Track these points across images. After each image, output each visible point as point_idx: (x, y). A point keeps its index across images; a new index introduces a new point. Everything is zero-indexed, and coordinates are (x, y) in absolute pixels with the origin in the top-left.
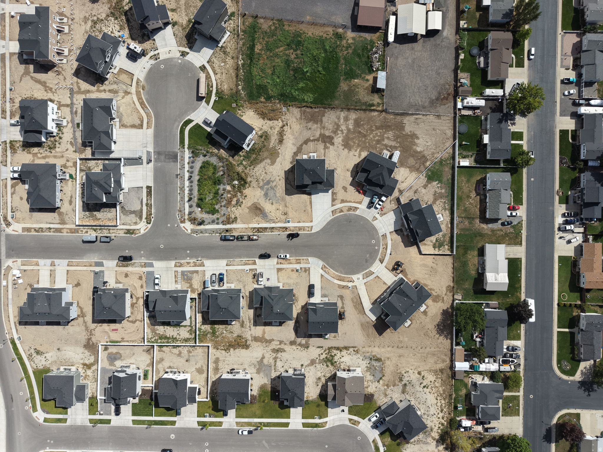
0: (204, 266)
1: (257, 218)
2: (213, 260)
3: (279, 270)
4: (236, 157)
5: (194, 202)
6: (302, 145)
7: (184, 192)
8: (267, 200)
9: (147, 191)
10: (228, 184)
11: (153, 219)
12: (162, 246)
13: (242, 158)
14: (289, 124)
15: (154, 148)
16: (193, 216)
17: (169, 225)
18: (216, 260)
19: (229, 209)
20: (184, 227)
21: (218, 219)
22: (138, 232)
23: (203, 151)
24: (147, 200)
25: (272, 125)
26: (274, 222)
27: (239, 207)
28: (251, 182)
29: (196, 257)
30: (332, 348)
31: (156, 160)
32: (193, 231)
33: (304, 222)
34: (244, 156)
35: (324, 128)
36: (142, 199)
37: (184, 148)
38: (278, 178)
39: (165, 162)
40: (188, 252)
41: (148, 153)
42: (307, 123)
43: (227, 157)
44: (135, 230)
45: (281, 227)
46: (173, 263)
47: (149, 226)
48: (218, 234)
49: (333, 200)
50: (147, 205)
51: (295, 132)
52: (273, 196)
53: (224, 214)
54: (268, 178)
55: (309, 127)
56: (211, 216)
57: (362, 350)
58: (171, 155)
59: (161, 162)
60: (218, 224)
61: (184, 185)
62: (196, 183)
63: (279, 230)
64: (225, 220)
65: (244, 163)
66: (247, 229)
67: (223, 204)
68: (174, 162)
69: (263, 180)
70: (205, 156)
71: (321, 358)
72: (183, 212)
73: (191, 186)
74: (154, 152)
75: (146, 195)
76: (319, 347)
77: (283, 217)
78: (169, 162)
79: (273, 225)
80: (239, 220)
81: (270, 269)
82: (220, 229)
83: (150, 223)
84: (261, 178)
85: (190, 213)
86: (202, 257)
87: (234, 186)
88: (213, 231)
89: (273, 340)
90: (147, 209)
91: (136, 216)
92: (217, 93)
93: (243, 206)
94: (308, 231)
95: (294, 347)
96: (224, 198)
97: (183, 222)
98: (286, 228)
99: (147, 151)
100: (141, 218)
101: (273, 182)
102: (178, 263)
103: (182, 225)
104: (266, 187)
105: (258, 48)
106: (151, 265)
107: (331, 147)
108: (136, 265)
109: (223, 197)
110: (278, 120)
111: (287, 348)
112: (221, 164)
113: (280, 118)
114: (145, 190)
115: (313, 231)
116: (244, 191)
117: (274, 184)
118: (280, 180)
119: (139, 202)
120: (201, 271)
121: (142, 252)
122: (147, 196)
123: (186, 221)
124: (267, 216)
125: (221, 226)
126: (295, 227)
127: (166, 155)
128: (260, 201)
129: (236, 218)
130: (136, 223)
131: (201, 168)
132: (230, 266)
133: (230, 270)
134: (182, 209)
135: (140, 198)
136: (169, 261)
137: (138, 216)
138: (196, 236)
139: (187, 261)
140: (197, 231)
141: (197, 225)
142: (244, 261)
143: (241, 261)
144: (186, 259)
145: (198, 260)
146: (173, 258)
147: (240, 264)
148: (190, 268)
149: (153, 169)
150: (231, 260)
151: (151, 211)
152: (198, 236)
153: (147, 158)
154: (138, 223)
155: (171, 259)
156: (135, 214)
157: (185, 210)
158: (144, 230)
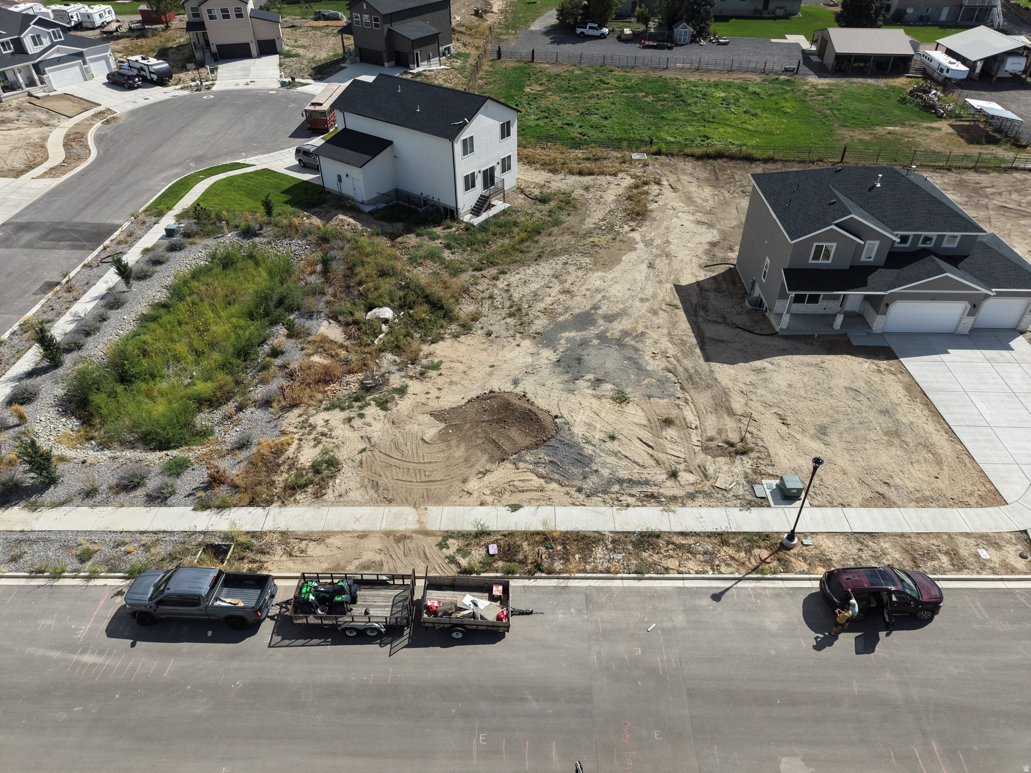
1: (503, 473)
4: (410, 240)
5: (60, 379)
8: (581, 383)
10: (333, 317)
13: (439, 242)
14: (665, 183)
15: (17, 216)
19: (292, 420)
21: (174, 472)
25: (589, 183)
26: (653, 499)
27: (371, 410)
28: (476, 316)
33: (923, 501)
34: (450, 238)
38: (641, 306)
39: (28, 246)
43: (363, 238)
45: (723, 538)
51: (697, 199)
52: (622, 369)
53: (242, 446)
54: (580, 305)
56: (128, 455)
58: (79, 231)
59: (8, 246)
63: (710, 559)
64: (234, 477)
65: (449, 257)
66: (401, 538)
68: (78, 248)
70: (249, 236)
73: (103, 318)
74: (4, 225)
77: (729, 468)
78: (51, 248)
79: (644, 519)
80: (345, 482)
84: (542, 306)
88: (89, 555)
98: (778, 545)
101: (613, 318)
104: (566, 334)
105: (533, 89)
109: (279, 361)
110: (614, 175)
113: (623, 171)
116: (427, 349)
117: (621, 326)
118: (653, 312)
124: (583, 460)
127: (53, 232)
128: (528, 386)
129: (327, 466)
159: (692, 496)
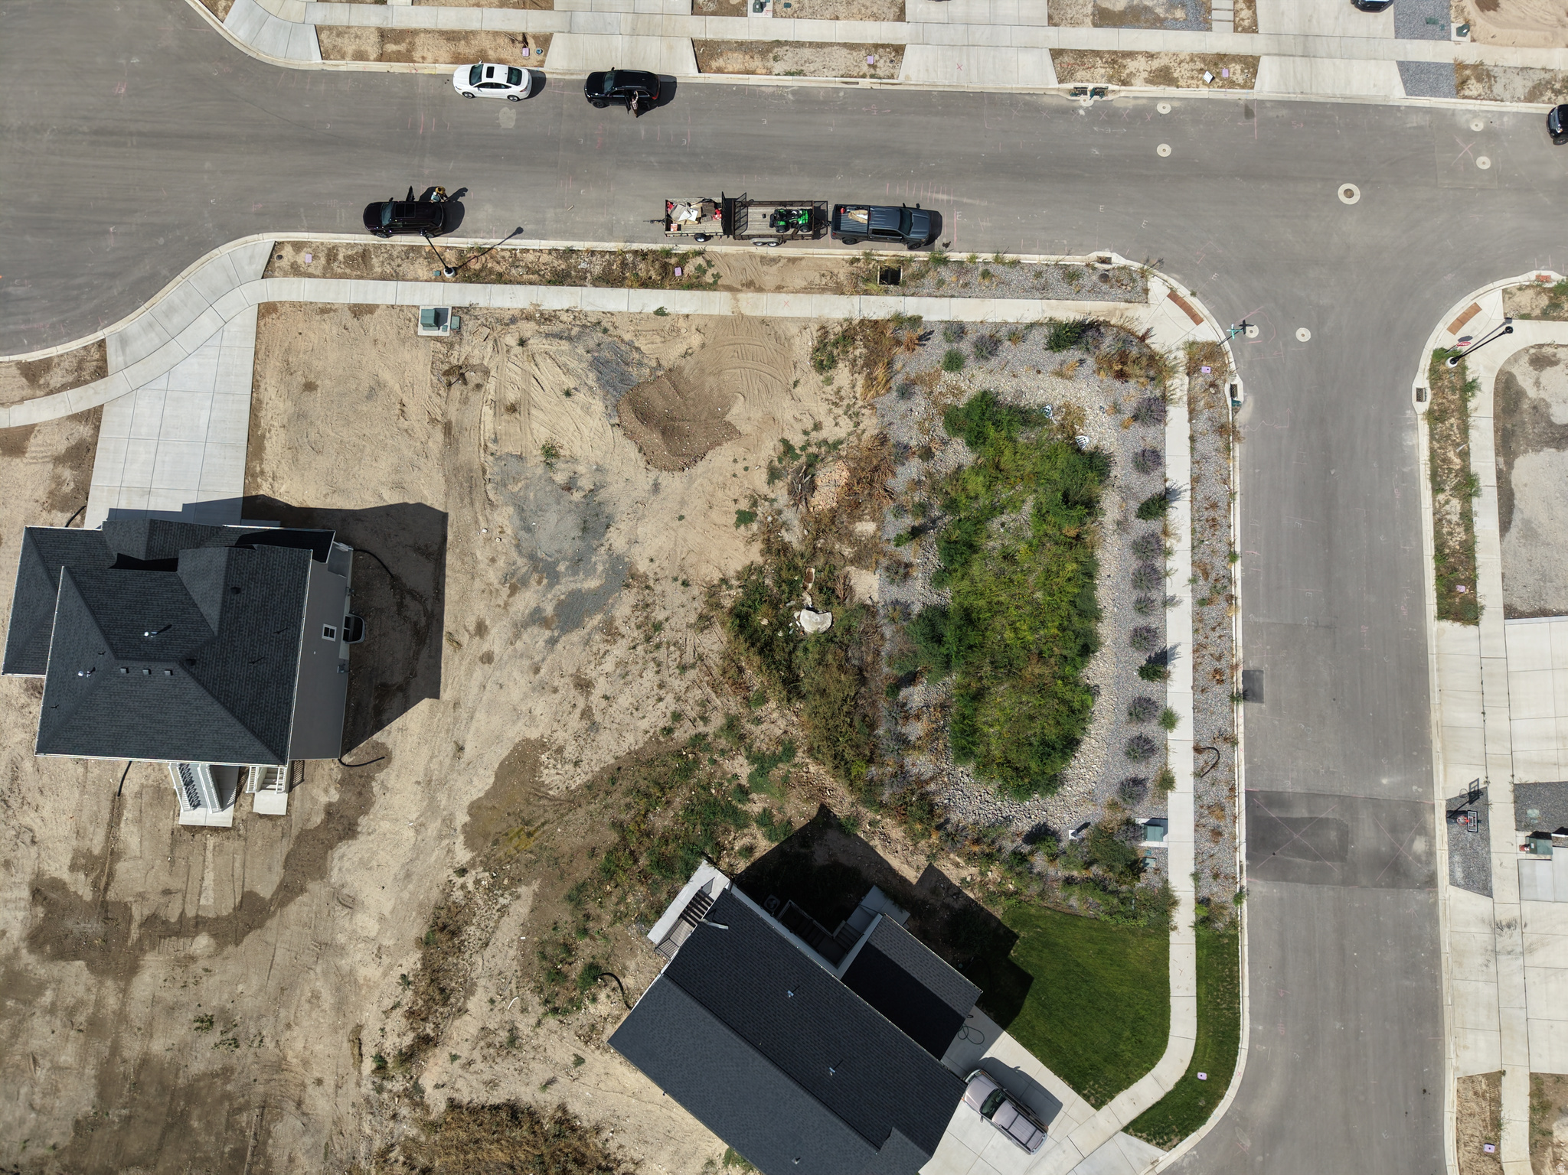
0: (1056, 54)
1: (672, 354)
2: (990, 86)
4: (799, 811)
5: (1126, 492)
6: (288, 891)
7: (1201, 570)
8: (586, 483)
9: (1472, 582)
10: (869, 610)
11: (1422, 381)
12: (1349, 194)
13: (756, 805)
14: (368, 1065)
15: (1431, 914)
16: (1132, 393)
17: (1303, 335)
18: (975, 86)
19: (870, 425)
20: (1196, 319)
21: (954, 362)
22: (1525, 299)
23: (1057, 871)
24: (1467, 517)
25: (505, 1067)
26: (548, 318)
27: (797, 440)
28: (704, 623)
29: (1107, 116)
31: (1415, 815)
32: (1130, 287)
33: (325, 310)
34: (741, 821)
35: (95, 1027)
36: (1505, 525)
37: (1202, 902)
38: (495, 641)
39: (1348, 803)
40: (1164, 150)
41: (1478, 879)
42: (226, 1072)
43: (869, 814)
44: (1545, 315)
45: (501, 279)
46: (1269, 84)
47: (1441, 337)
48: (954, 256)
49: (82, 454)
50: (1467, 486)
51: (328, 999)
52: (541, 509)
53: (905, 393)
54: (571, 651)
55: (214, 1037)
56: (1004, 386)
58: (1303, 852)
59: (1375, 803)
60: (957, 331)
61: (1198, 619)
62: (1110, 632)
63: (515, 262)
64: (901, 355)
65: (741, 768)
66: (750, 285)
67: (913, 468)
68: (1275, 799)
69: (611, 632)
70: (1041, 835)
72: (1202, 424)
73: (1143, 606)
74: (1431, 881)
75: (1481, 557)
77: (474, 349)
78: (1311, 797)
79: (556, 299)
80: (804, 346)
81: (595, 7)
82: (941, 289)
83: (1440, 355)
84: (619, 650)
85: (1152, 412)
86: (1067, 111)
87: (831, 594)
88: (987, 279)
90: (1465, 455)
91: (1539, 410)
93: (769, 449)
94: (298, 246)
96: (900, 511)
97: (1203, 355)
98: (462, 270)
99: (1486, 890)
100: (1508, 393)
101: (536, 618)
102: (1232, 84)
103: (1209, 332)
104: (593, 583)
106: (1414, 75)
107: (58, 868)
108: (1521, 86)
109: (909, 521)
110: (453, 1105)
112: (921, 764)
113: (433, 1127)
114: (1490, 590)
115: (268, 239)
116: (754, 554)
117: (526, 600)
118: (481, 629)
119: (1526, 504)
120: (1075, 23)
121: (1484, 162)
122: (1468, 550)
123: (1182, 356)
124: (598, 365)
125: (934, 310)
126: (396, 277)
127: (1340, 852)
128: (643, 480)
129: (824, 363)
130: (1541, 357)
131: (1070, 744)
132: (877, 46)
133: (875, 17)
134: (1210, 443)
135: (1525, 537)
136: (1293, 97)
137: (1525, 405)
138: (1106, 254)
139: (1171, 91)
140: (1105, 287)
141: (1107, 324)
142: (779, 67)
143: (800, 73)
144: (1176, 104)
145: (1098, 92)
146: (1272, 114)
147: (807, 53)
148: (1152, 48)
149: (1437, 745)
150: (865, 83)
151: (1432, 437)
152: (1094, 255)
153: (1487, 840)
154: (1526, 358)
155: (1284, 112)
156: (1551, 424)
157: (1192, 439)
158: (1475, 309)
159: (513, 320)
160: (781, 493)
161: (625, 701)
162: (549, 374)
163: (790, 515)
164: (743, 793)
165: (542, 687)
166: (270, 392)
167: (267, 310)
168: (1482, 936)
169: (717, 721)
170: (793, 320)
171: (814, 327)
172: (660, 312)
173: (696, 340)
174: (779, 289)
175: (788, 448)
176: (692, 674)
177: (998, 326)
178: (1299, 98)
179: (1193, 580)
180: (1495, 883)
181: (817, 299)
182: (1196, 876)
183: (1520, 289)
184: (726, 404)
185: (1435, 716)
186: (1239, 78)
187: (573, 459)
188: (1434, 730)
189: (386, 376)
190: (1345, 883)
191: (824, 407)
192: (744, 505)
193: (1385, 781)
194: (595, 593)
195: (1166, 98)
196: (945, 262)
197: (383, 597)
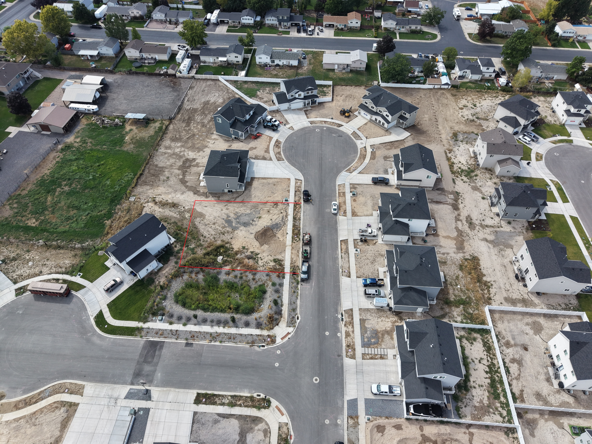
0: (352, 310)
2: (342, 295)
3: (354, 214)
6: (187, 187)
7: (219, 335)
9: (205, 403)
11: (262, 396)
12: (316, 380)
15: (124, 383)
16: (264, 321)
17: (277, 365)
18: (342, 292)
20: (282, 339)
22: (285, 429)
23: (158, 300)
24: (223, 404)
26: (286, 216)
27: (259, 256)
28: (223, 241)
29: (336, 321)
30: (451, 171)
31: (149, 381)
32: (291, 323)
33: (289, 186)
34: (182, 246)
35: (171, 166)
36: (219, 415)
37: (142, 329)
38: (225, 211)
39: (156, 365)
40: (327, 333)
41: (130, 396)
42: (159, 180)
44: (280, 435)
45: (294, 210)
46: (348, 362)
47: (274, 403)
48: (299, 286)
49: (264, 158)
50: (232, 405)
51: (167, 192)
52: (249, 217)
55: (165, 179)
57: (447, 146)
58: (148, 353)
59: (154, 371)
60: (281, 285)
61: (207, 333)
62: (208, 315)
65: (193, 246)
66: (293, 248)
68: (162, 347)
69: (223, 228)
71: (468, 181)
72: (255, 337)
74: (132, 384)
75: (212, 407)
76: (454, 182)
77: (280, 206)
78: (160, 356)
79: (290, 218)
80: (279, 257)
81: (353, 223)
82: (291, 283)
83: (269, 402)
84: (220, 228)
85: (259, 326)
86: (336, 311)
87: (225, 263)
88: (294, 292)
89: (457, 228)
90: (240, 406)
91: (251, 429)
92: (71, 273)
93: (257, 251)
94: (301, 183)
95: (461, 206)
96: (241, 274)
97: (273, 339)
99: (126, 398)
100: (256, 420)
101: (228, 216)
102: (347, 352)
103: (279, 341)
104: (234, 225)
105: (32, 223)
106: (353, 403)
107: (197, 161)
108: (353, 437)
109: (239, 276)
111: (464, 214)
112: (186, 277)
114: (203, 408)
115: (302, 178)
117: (232, 215)
118: (227, 209)
119: (224, 422)
120: (360, 315)
121: (327, 422)
122: (214, 403)
123: (272, 334)
125: (286, 281)
126: (295, 195)
127: (145, 361)
128: (254, 232)
130: (267, 432)
131: (184, 305)
132: (350, 272)
133: (357, 272)
134: (250, 339)
135: (215, 420)
136: (345, 368)
137: (253, 425)
138: (300, 318)
139: (344, 336)
140: (291, 317)
141: (282, 317)
142: (343, 254)
143: (342, 258)
144: (340, 338)
145: (342, 320)
146: (339, 362)
147: (347, 259)
148: (355, 332)
149: (165, 389)
150: (341, 270)
151: (247, 397)
152: (299, 316)
153: (138, 399)
154: (267, 428)
155: (340, 365)
156: (246, 433)
157: (252, 335)
158: (283, 414)
159: (286, 212)
160: (249, 253)
161: (210, 229)
162: (275, 217)
163: (243, 255)
164: (187, 246)
165: (215, 218)
166: (273, 180)
167: (289, 179)
168: (115, 395)
169: (203, 243)
170: (285, 255)
171: (283, 259)
172: (287, 233)
173: (281, 239)
174: (292, 253)
175: (257, 254)
176: (213, 240)
177: (282, 294)
178: (344, 370)
179: (216, 333)
180: (127, 400)
181: (290, 260)
182: (149, 328)
183: (288, 428)
184: (267, 244)
185: (172, 389)
186: (349, 354)
187: (258, 221)
188: (169, 389)
189: (276, 195)
190: (138, 362)
191: (265, 261)
192: (246, 247)
193: (159, 374)
194: (232, 225)
195: (342, 335)
196: (298, 284)
197: (235, 195)
